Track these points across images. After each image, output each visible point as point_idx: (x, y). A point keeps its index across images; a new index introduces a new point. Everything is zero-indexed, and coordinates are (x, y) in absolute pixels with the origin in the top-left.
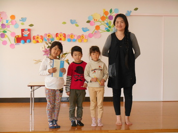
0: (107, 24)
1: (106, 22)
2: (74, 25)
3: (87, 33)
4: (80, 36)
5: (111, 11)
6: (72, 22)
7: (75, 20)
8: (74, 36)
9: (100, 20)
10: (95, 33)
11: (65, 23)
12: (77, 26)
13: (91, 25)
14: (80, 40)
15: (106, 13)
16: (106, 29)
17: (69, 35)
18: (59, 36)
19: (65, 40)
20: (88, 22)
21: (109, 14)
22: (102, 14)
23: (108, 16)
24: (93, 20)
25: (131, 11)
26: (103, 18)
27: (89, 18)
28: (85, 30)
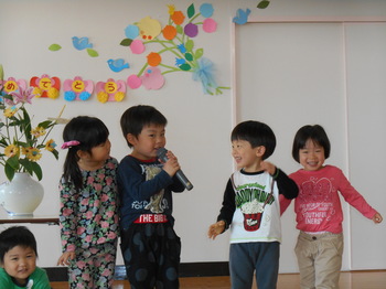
0: (181, 48)
1: (177, 42)
2: (85, 51)
3: (123, 76)
4: (101, 85)
5: (191, 11)
6: (79, 43)
7: (87, 39)
8: (86, 83)
9: (162, 38)
10: (147, 75)
11: (56, 47)
12: (94, 54)
13: (136, 51)
14: (104, 96)
15: (177, 17)
16: (178, 61)
17: (69, 82)
18: (41, 85)
19: (57, 97)
20: (126, 43)
21: (187, 21)
22: (166, 21)
23: (183, 25)
24: (140, 38)
25: (249, 11)
26: (169, 32)
27: (127, 30)
28: (116, 66)
